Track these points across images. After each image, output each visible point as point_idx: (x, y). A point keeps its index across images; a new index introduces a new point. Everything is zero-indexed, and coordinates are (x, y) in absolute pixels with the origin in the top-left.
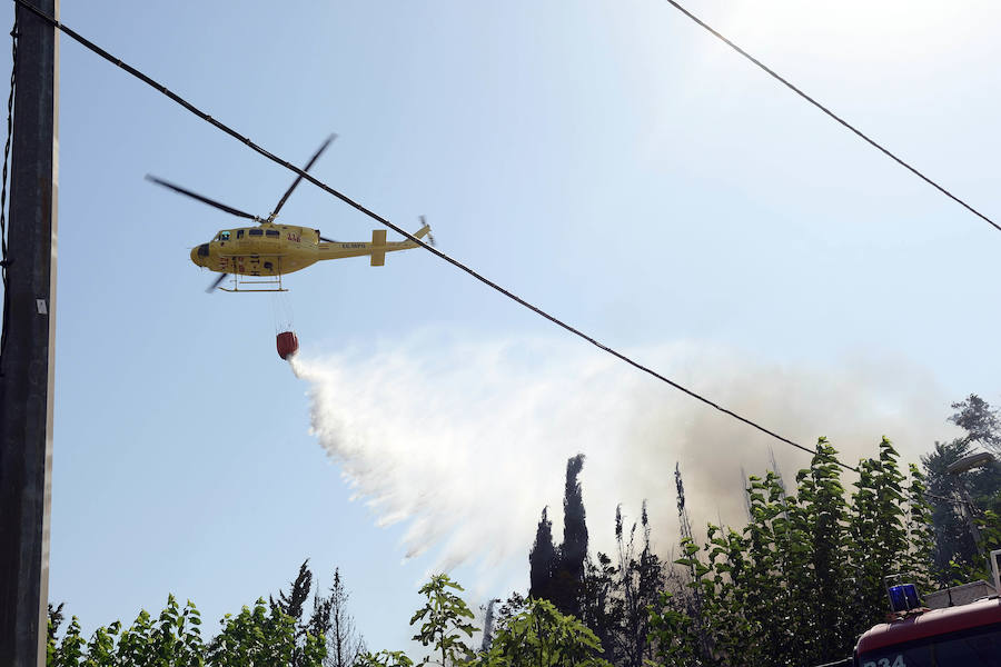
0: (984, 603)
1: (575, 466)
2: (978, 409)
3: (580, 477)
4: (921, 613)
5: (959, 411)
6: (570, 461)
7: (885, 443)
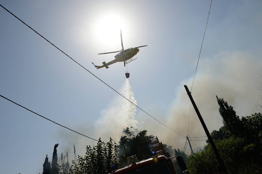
0: (127, 167)
1: (56, 146)
2: (128, 129)
3: (57, 148)
4: (116, 171)
5: (124, 130)
6: (55, 145)
7: (110, 138)
